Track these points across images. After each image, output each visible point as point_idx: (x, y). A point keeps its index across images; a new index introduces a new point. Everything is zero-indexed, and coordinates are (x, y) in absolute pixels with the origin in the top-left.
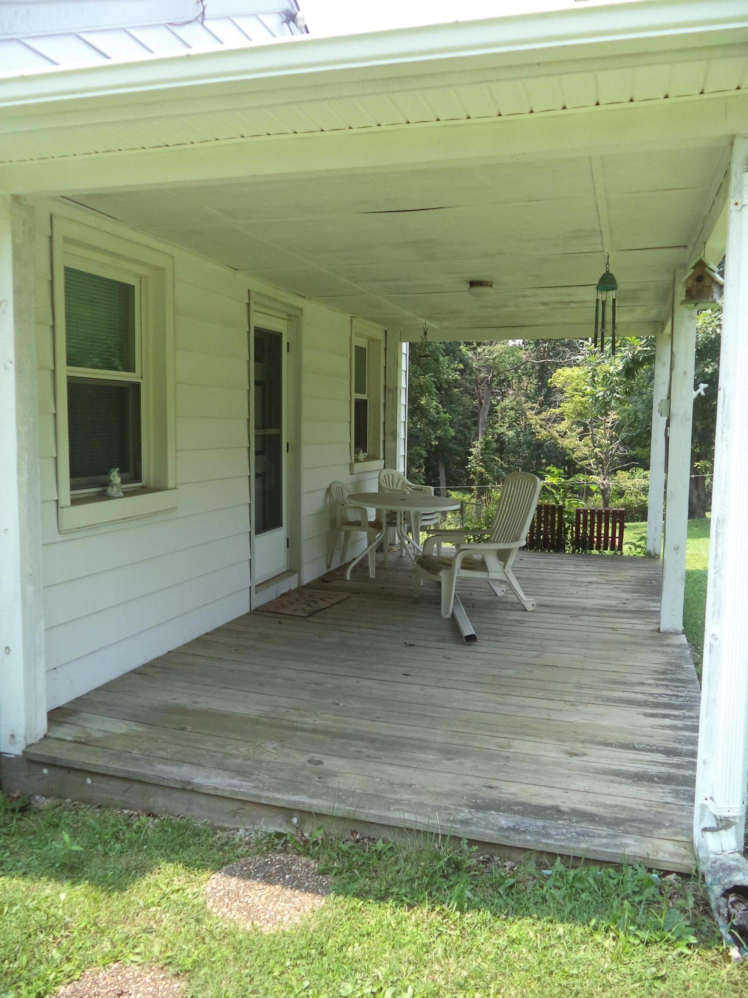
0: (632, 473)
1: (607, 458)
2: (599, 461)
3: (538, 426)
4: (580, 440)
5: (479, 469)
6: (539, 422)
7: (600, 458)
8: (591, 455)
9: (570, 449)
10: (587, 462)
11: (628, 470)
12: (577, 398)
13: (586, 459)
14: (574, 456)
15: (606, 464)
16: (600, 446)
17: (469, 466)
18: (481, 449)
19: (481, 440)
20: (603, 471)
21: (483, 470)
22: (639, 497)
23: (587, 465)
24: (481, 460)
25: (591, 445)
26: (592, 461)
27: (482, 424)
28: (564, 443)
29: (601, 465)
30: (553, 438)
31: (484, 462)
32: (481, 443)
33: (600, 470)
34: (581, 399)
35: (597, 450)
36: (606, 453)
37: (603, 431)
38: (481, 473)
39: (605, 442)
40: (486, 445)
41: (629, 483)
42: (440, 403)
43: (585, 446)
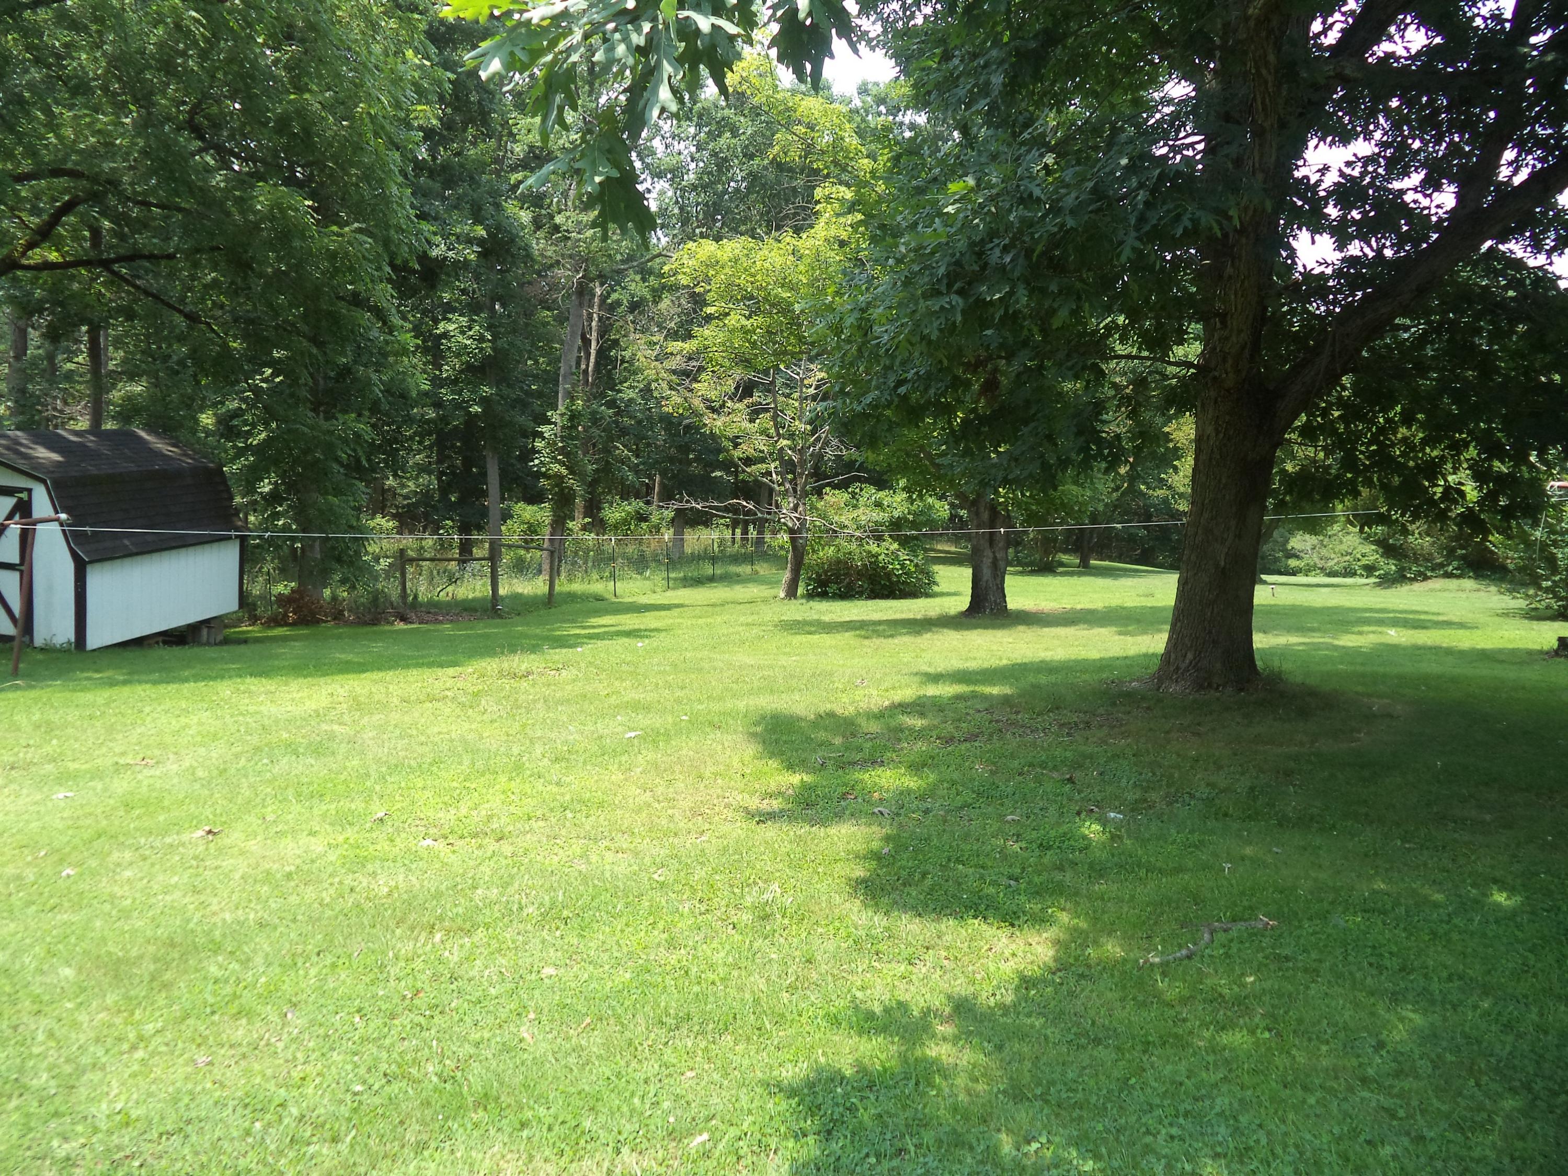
0: (854, 495)
1: (803, 462)
2: (789, 467)
3: (664, 385)
4: (752, 421)
5: (556, 467)
6: (663, 374)
7: (791, 460)
8: (771, 454)
9: (729, 439)
10: (762, 467)
11: (847, 488)
12: (735, 320)
13: (762, 460)
14: (737, 454)
15: (801, 474)
16: (791, 436)
17: (537, 462)
18: (563, 427)
19: (561, 409)
20: (795, 491)
21: (564, 471)
22: (867, 547)
23: (763, 475)
24: (562, 451)
25: (772, 431)
26: (773, 466)
27: (565, 377)
28: (716, 423)
29: (790, 476)
30: (695, 413)
31: (567, 455)
32: (562, 415)
33: (788, 485)
34: (744, 322)
35: (784, 442)
36: (801, 452)
37: (797, 404)
38: (562, 477)
39: (801, 426)
40: (572, 418)
41: (846, 518)
42: (488, 329)
43: (761, 434)
